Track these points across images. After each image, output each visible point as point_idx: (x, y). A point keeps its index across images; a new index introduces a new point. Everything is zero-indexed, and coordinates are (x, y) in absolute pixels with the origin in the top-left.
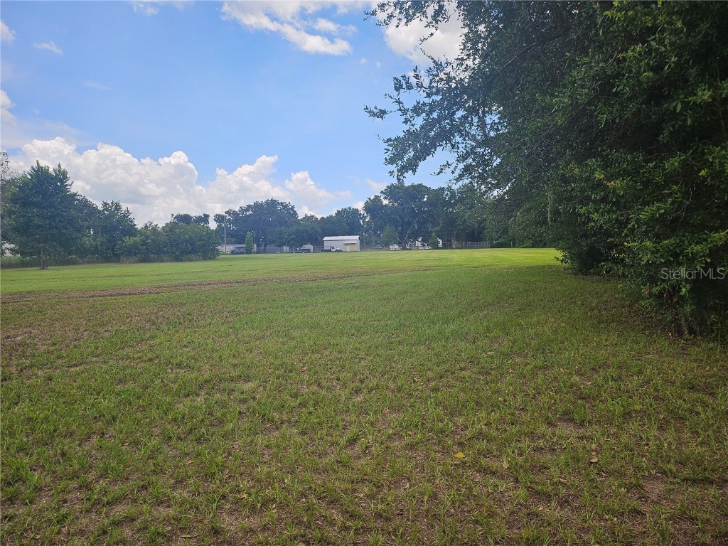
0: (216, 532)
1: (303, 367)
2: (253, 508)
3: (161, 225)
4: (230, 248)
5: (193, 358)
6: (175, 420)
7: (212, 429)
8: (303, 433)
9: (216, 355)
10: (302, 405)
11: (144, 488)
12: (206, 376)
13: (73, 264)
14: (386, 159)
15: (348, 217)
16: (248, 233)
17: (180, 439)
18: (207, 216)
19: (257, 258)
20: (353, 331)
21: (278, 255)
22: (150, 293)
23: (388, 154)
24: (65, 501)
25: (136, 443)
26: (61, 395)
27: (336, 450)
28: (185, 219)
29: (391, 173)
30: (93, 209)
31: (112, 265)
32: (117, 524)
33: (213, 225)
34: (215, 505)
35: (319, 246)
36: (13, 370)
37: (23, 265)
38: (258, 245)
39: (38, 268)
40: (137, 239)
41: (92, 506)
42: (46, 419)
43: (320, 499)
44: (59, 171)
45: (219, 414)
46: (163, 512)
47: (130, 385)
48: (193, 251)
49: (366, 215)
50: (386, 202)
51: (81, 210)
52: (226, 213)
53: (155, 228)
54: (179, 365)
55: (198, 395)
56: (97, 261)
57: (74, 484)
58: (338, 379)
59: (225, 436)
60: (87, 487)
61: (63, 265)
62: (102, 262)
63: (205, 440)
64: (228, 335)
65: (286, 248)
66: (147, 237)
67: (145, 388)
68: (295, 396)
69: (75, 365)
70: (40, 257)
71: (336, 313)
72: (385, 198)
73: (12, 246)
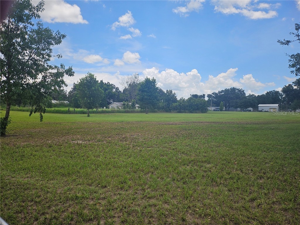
0: (184, 220)
1: (236, 162)
2: (200, 216)
3: (186, 98)
4: (213, 108)
5: (189, 151)
6: (177, 173)
7: (191, 180)
8: (229, 190)
9: (198, 151)
10: (231, 178)
11: (162, 195)
12: (193, 158)
13: (156, 112)
14: (290, 65)
15: (273, 95)
16: (221, 102)
17: (178, 180)
18: (204, 95)
19: (224, 113)
20: (265, 149)
21: (235, 112)
22: (179, 124)
23: (291, 62)
24: (136, 193)
25: (162, 178)
26: (143, 157)
27: (243, 201)
28: (195, 96)
29: (292, 72)
30: (163, 92)
31: (168, 113)
32: (150, 206)
33: (206, 99)
34: (185, 210)
35: (256, 109)
36: (131, 146)
37: (141, 112)
38: (226, 108)
39: (145, 113)
40: (177, 104)
41: (144, 197)
42: (137, 164)
43: (231, 221)
44: (153, 80)
45: (194, 175)
46: (166, 206)
47: (165, 157)
48: (198, 109)
49: (283, 94)
50: (295, 87)
51: (159, 93)
52: (212, 94)
53: (184, 100)
54: (183, 153)
55: (188, 166)
56: (163, 112)
57: (140, 188)
58: (252, 170)
59: (195, 184)
60: (144, 190)
61: (153, 113)
62: (165, 112)
63: (187, 183)
64: (205, 143)
65: (239, 109)
66: (181, 103)
67: (170, 159)
68: (229, 174)
69: (149, 147)
70: (146, 110)
71: (258, 140)
72: (295, 86)
73: (138, 105)
